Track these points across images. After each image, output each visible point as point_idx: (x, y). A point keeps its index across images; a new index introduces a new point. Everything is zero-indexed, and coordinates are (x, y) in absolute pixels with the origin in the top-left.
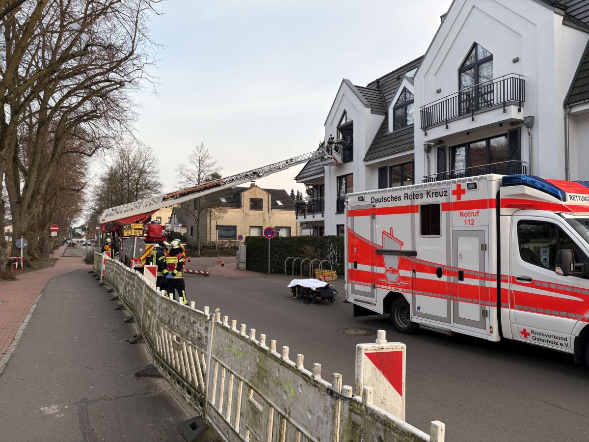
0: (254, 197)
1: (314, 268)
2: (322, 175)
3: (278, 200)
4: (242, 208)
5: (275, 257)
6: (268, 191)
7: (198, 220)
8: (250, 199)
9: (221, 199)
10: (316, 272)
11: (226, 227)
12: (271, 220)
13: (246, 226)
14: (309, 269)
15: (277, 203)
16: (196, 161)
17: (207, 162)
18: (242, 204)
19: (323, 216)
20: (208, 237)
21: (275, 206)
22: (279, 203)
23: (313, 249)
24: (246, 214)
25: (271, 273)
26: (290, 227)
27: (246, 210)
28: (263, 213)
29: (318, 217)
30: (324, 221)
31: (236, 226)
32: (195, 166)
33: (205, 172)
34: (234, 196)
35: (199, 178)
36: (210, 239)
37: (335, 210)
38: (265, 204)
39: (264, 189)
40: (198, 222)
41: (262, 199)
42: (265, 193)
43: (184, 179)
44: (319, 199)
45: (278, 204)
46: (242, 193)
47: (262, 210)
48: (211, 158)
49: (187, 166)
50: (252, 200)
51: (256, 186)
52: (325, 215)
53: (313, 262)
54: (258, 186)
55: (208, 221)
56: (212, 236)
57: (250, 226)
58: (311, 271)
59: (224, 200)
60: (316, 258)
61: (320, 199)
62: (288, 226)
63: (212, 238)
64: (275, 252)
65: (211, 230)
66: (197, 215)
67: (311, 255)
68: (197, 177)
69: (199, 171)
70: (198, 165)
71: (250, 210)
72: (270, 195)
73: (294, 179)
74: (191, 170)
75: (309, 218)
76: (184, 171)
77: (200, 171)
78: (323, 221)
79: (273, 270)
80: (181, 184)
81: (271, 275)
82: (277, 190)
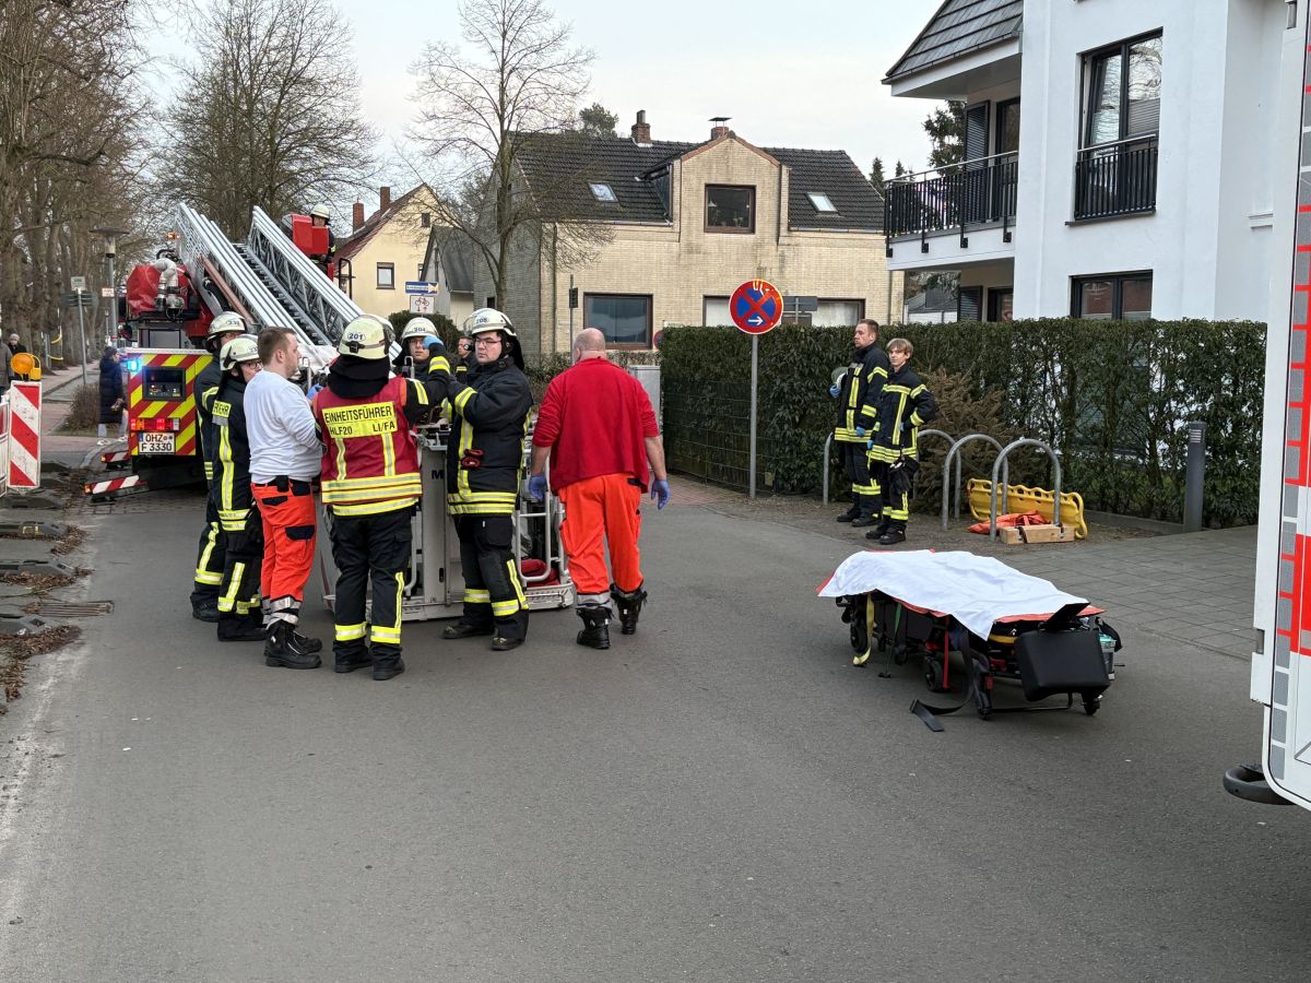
0: (721, 181)
1: (967, 474)
2: (1009, 51)
3: (816, 190)
4: (676, 223)
5: (781, 422)
6: (780, 156)
7: (501, 266)
8: (708, 186)
9: (593, 186)
10: (973, 497)
11: (614, 301)
12: (788, 271)
13: (688, 296)
14: (941, 478)
15: (811, 203)
16: (488, 31)
17: (534, 33)
18: (676, 209)
19: (1007, 238)
20: (546, 337)
21: (802, 217)
22: (822, 203)
23: (962, 380)
24: (691, 249)
25: (763, 490)
26: (863, 301)
27: (690, 232)
28: (759, 245)
29: (985, 245)
30: (1013, 258)
31: (650, 297)
32: (488, 49)
33: (527, 74)
34: (646, 177)
35: (502, 102)
36: (554, 346)
37: (1067, 210)
38: (766, 207)
39: (765, 150)
40: (502, 278)
41: (753, 188)
42: (765, 161)
43: (444, 104)
44: (991, 164)
45: (814, 208)
46: (676, 163)
47: (753, 231)
48: (548, 17)
49: (456, 50)
50: (712, 190)
51: (732, 135)
52: (1016, 232)
53: (964, 445)
54: (738, 134)
55: (546, 275)
56: (558, 332)
57: (706, 298)
58: (952, 488)
59: (603, 192)
60: (977, 430)
61: (998, 160)
62: (855, 295)
63: (558, 342)
64: (780, 399)
65: (554, 309)
66: (496, 251)
67: (953, 415)
68: (496, 96)
69: (502, 70)
70: (497, 44)
71: (706, 231)
72: (785, 169)
73: (884, 82)
74: (472, 66)
75: (946, 250)
76: (444, 71)
77: (507, 70)
78: (1007, 265)
79: (769, 478)
80: (432, 124)
81: (761, 501)
82: (813, 152)
